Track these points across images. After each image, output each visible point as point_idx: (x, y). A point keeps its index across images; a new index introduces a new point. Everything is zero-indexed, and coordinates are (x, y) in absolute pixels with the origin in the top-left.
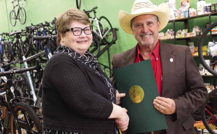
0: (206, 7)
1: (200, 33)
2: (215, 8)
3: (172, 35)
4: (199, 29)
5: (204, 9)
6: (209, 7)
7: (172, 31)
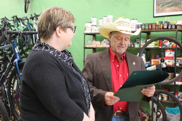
0: (138, 25)
1: (131, 46)
2: (145, 27)
3: (107, 44)
4: (130, 42)
5: (136, 26)
6: (141, 26)
7: (107, 41)
